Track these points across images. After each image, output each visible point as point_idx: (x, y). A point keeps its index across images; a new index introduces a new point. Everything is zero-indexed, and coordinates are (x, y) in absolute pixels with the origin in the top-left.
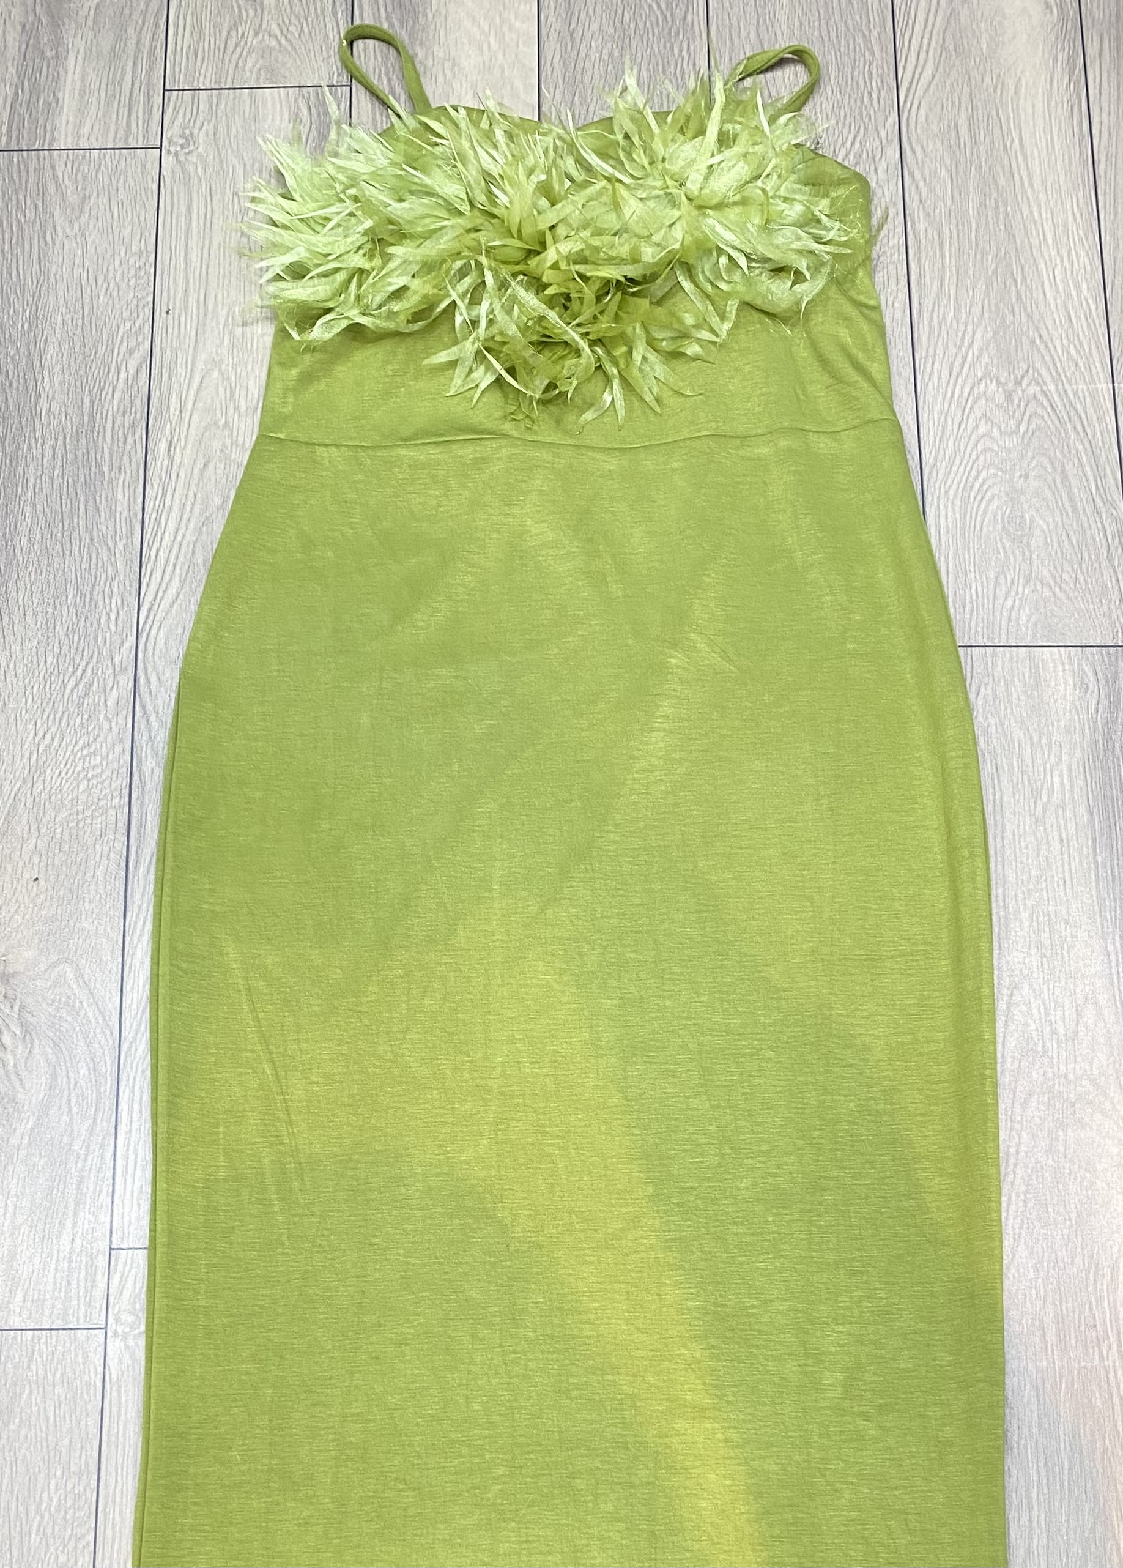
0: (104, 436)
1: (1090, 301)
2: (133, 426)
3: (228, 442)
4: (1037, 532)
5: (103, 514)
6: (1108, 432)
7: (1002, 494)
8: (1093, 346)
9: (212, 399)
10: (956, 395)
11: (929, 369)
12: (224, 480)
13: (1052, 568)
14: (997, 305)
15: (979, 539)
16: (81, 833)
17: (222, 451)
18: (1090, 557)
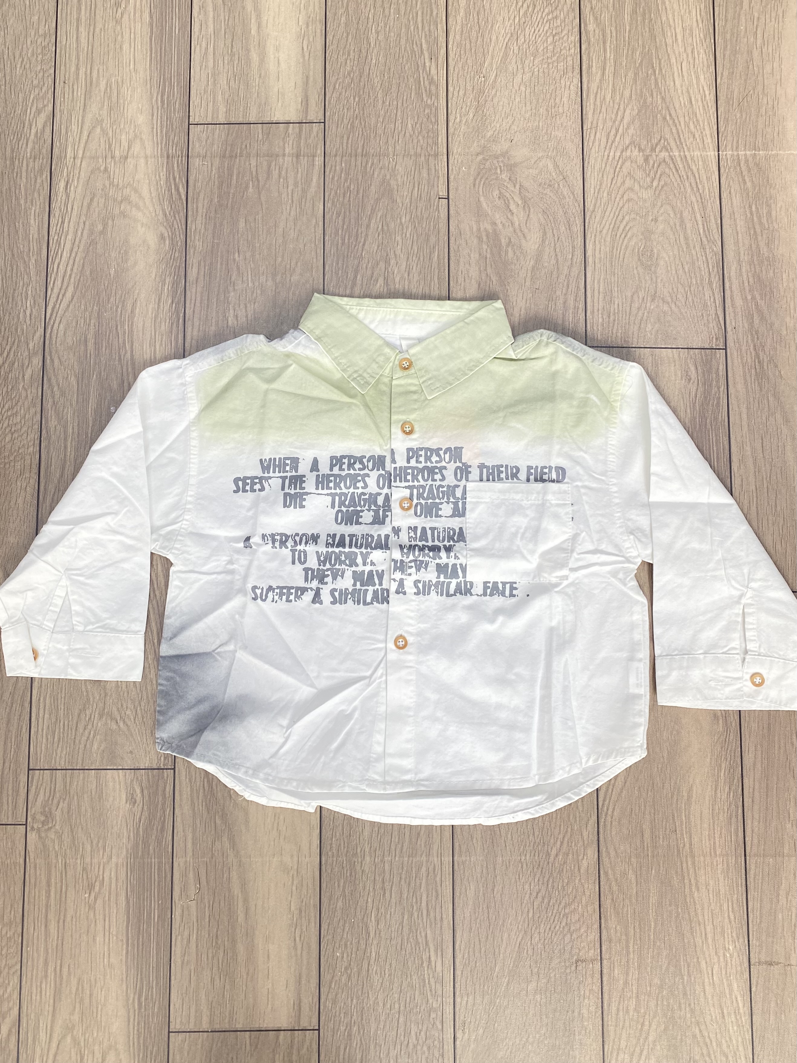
0: (21, 176)
1: (706, 88)
2: (41, 171)
3: (107, 183)
4: (662, 263)
5: (21, 236)
6: (713, 188)
7: (639, 234)
8: (706, 124)
9: (96, 149)
10: (610, 158)
11: (592, 138)
12: (104, 211)
13: (671, 291)
14: (641, 90)
15: (622, 266)
16: (8, 472)
17: (102, 190)
18: (697, 283)
